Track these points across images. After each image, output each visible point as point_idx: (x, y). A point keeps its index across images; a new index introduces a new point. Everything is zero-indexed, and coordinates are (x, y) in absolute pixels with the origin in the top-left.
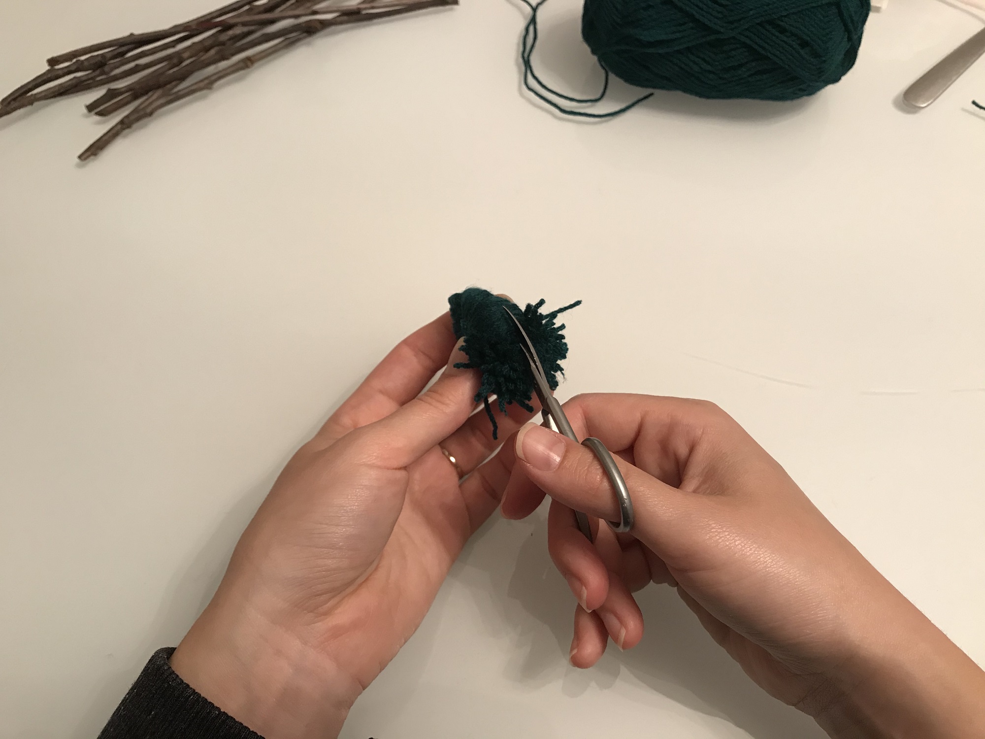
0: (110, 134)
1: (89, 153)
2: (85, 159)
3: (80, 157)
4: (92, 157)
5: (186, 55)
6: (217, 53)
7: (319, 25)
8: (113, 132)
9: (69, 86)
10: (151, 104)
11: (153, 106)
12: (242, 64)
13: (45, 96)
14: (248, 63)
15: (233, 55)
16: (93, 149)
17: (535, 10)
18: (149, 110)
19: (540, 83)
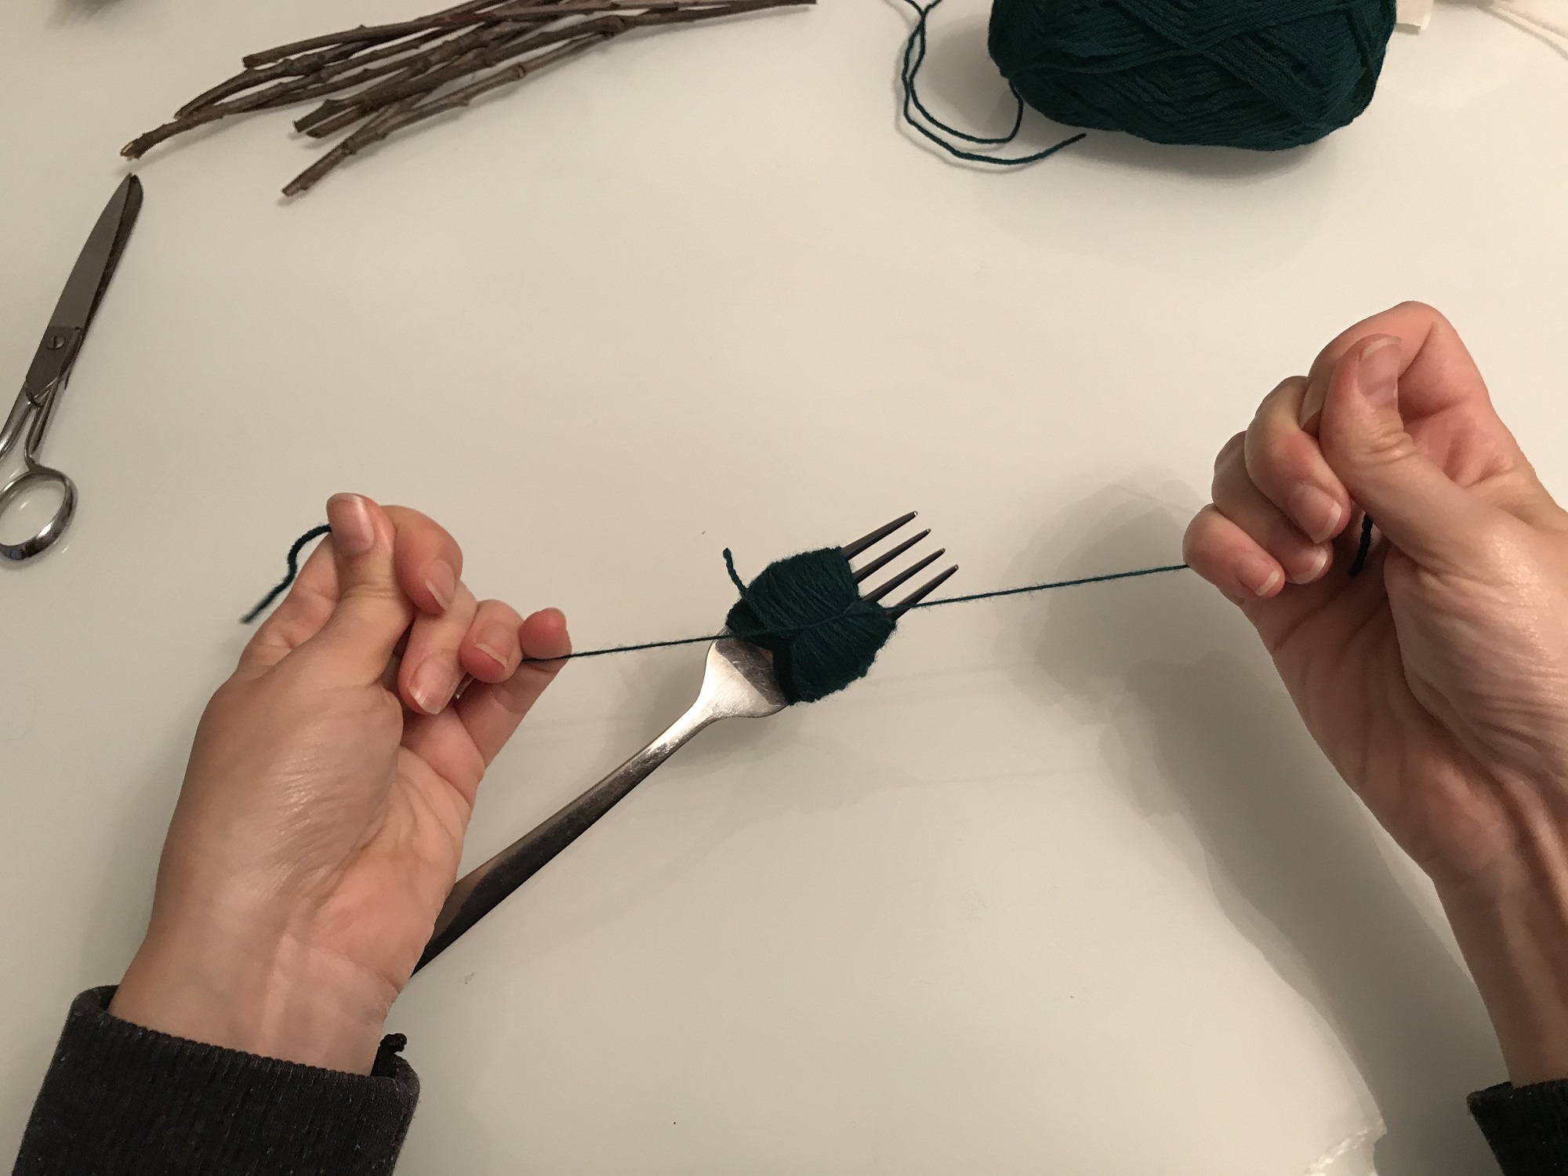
0: (326, 162)
1: (298, 186)
2: (292, 194)
3: (285, 191)
4: (301, 192)
5: (433, 58)
6: (475, 58)
7: (619, 24)
8: (331, 158)
9: (272, 94)
10: (385, 121)
11: (388, 125)
12: (510, 74)
13: (239, 107)
14: (519, 72)
15: (499, 60)
16: (303, 180)
17: (923, 14)
18: (380, 132)
19: (926, 115)
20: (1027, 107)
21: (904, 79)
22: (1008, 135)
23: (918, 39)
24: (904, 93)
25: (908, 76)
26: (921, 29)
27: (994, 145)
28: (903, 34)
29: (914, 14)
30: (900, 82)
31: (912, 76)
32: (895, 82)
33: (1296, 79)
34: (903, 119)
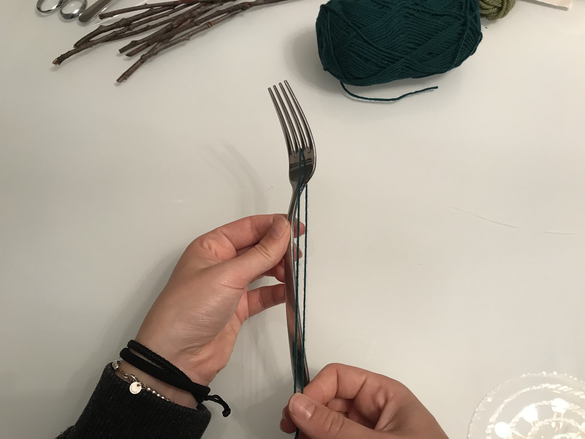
0: (134, 68)
1: (122, 78)
2: (121, 82)
3: (118, 80)
4: (124, 80)
6: (191, 22)
7: (248, 6)
8: (135, 66)
9: (111, 36)
11: (158, 49)
12: (205, 27)
13: (98, 42)
14: (209, 25)
16: (125, 76)
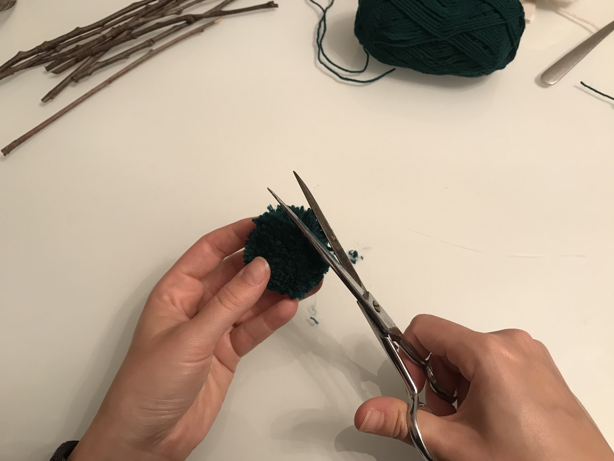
1: (48, 98)
2: (46, 101)
3: (43, 100)
4: (50, 100)
11: (92, 69)
14: (151, 43)
16: (51, 95)
17: (325, 12)
19: (328, 59)
20: (371, 57)
21: (318, 42)
22: (362, 69)
23: (323, 23)
24: (317, 49)
25: (319, 40)
26: (324, 18)
27: (357, 74)
28: (316, 20)
29: (321, 11)
30: (316, 43)
31: (321, 41)
32: (313, 43)
33: (485, 51)
34: (318, 61)
